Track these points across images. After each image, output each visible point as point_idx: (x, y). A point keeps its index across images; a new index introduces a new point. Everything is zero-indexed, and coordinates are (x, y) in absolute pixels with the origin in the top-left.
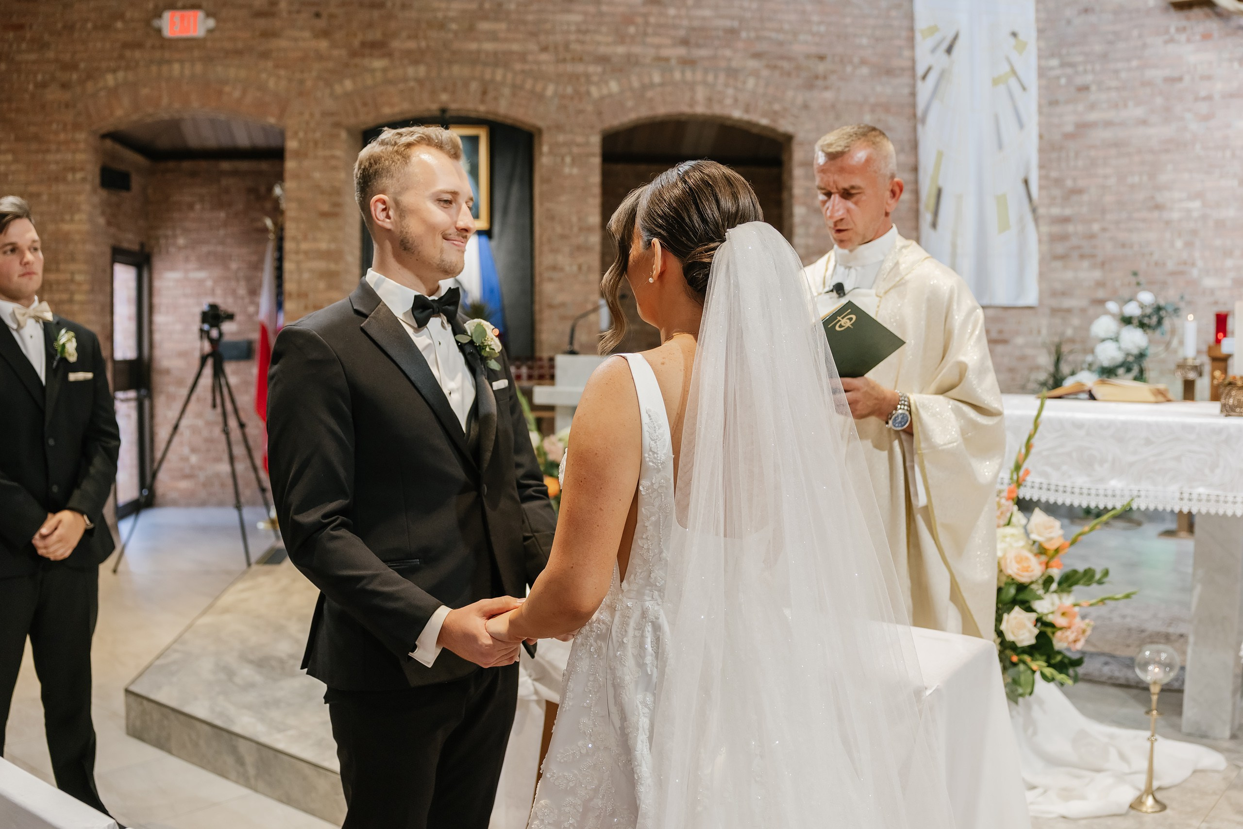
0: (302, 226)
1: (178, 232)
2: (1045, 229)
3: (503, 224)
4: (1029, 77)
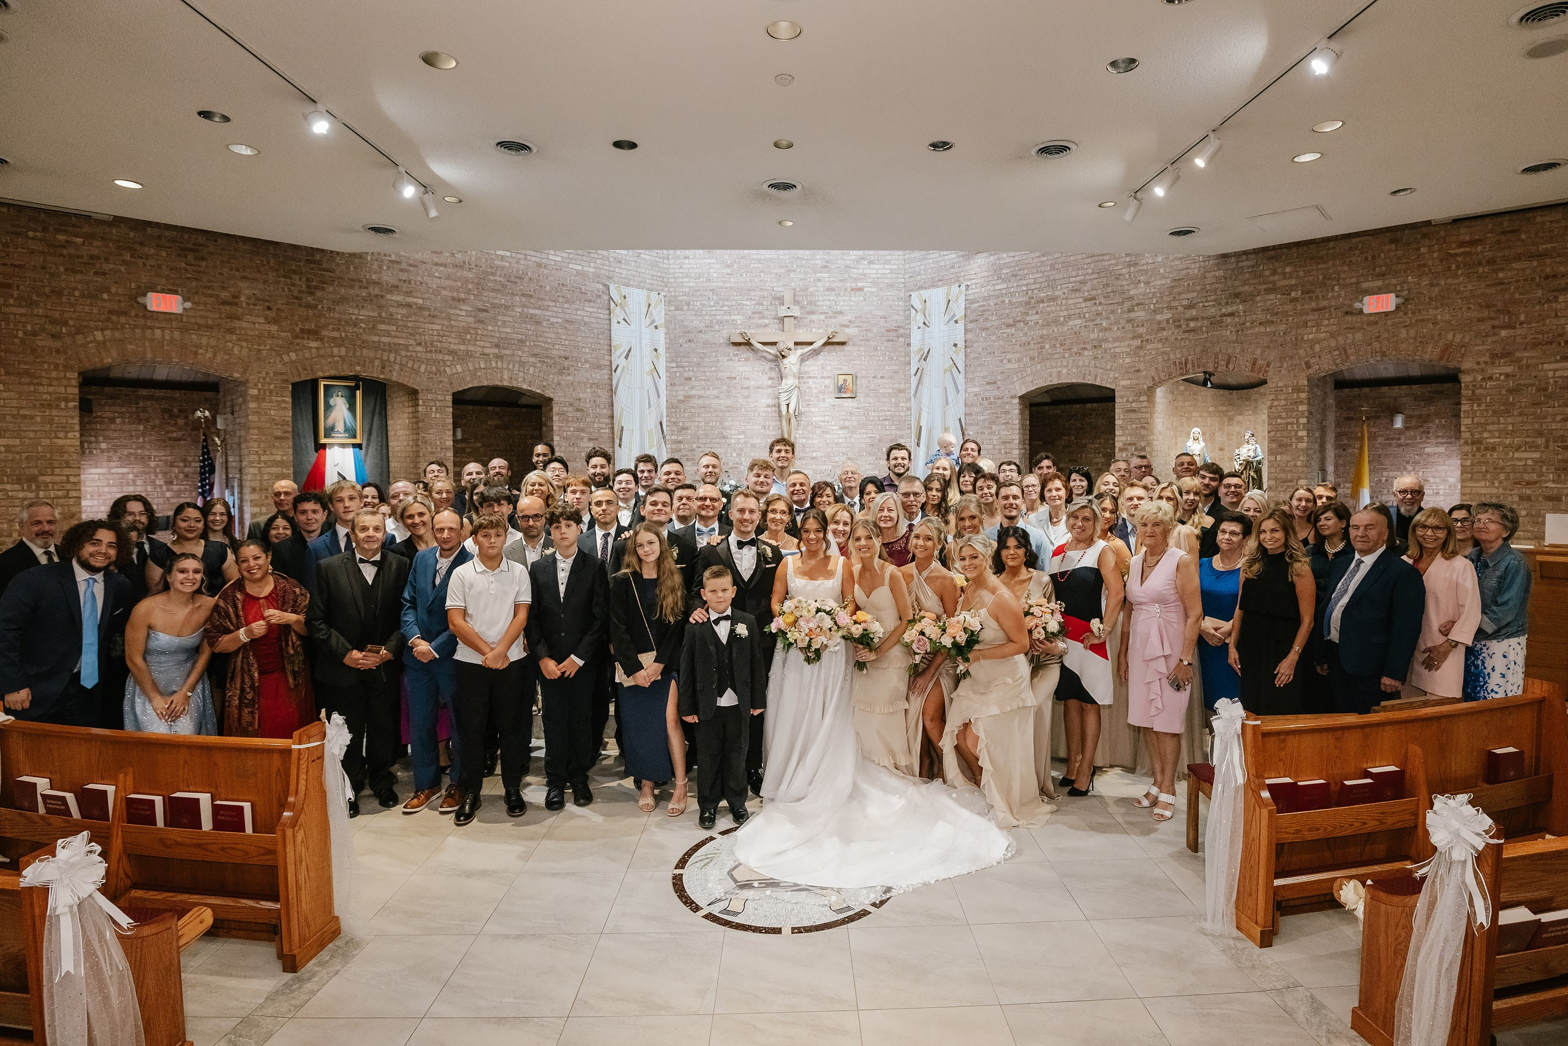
0: (262, 445)
1: (101, 439)
2: (669, 446)
3: (369, 440)
4: (662, 371)
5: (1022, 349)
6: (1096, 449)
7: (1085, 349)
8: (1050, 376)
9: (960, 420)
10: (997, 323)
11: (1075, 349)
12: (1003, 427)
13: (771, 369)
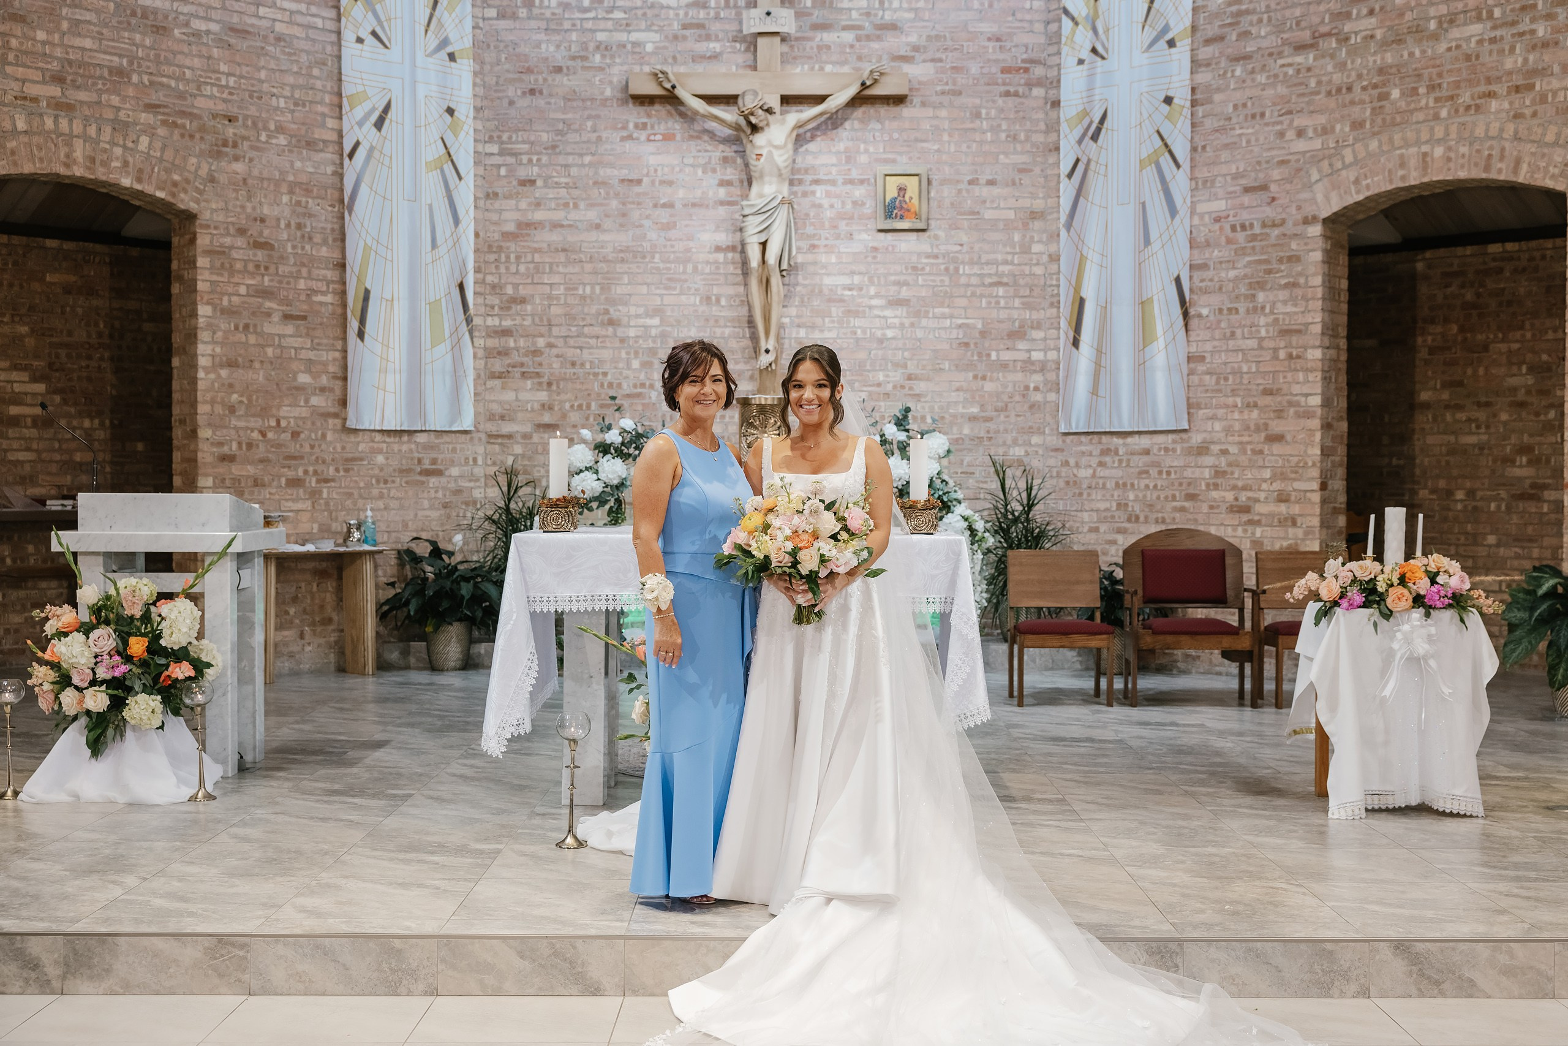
2: (482, 342)
4: (465, 161)
5: (1332, 103)
6: (1510, 351)
7: (1490, 95)
8: (1402, 165)
9: (1178, 280)
10: (1272, 42)
11: (1465, 97)
12: (1283, 295)
13: (725, 160)
